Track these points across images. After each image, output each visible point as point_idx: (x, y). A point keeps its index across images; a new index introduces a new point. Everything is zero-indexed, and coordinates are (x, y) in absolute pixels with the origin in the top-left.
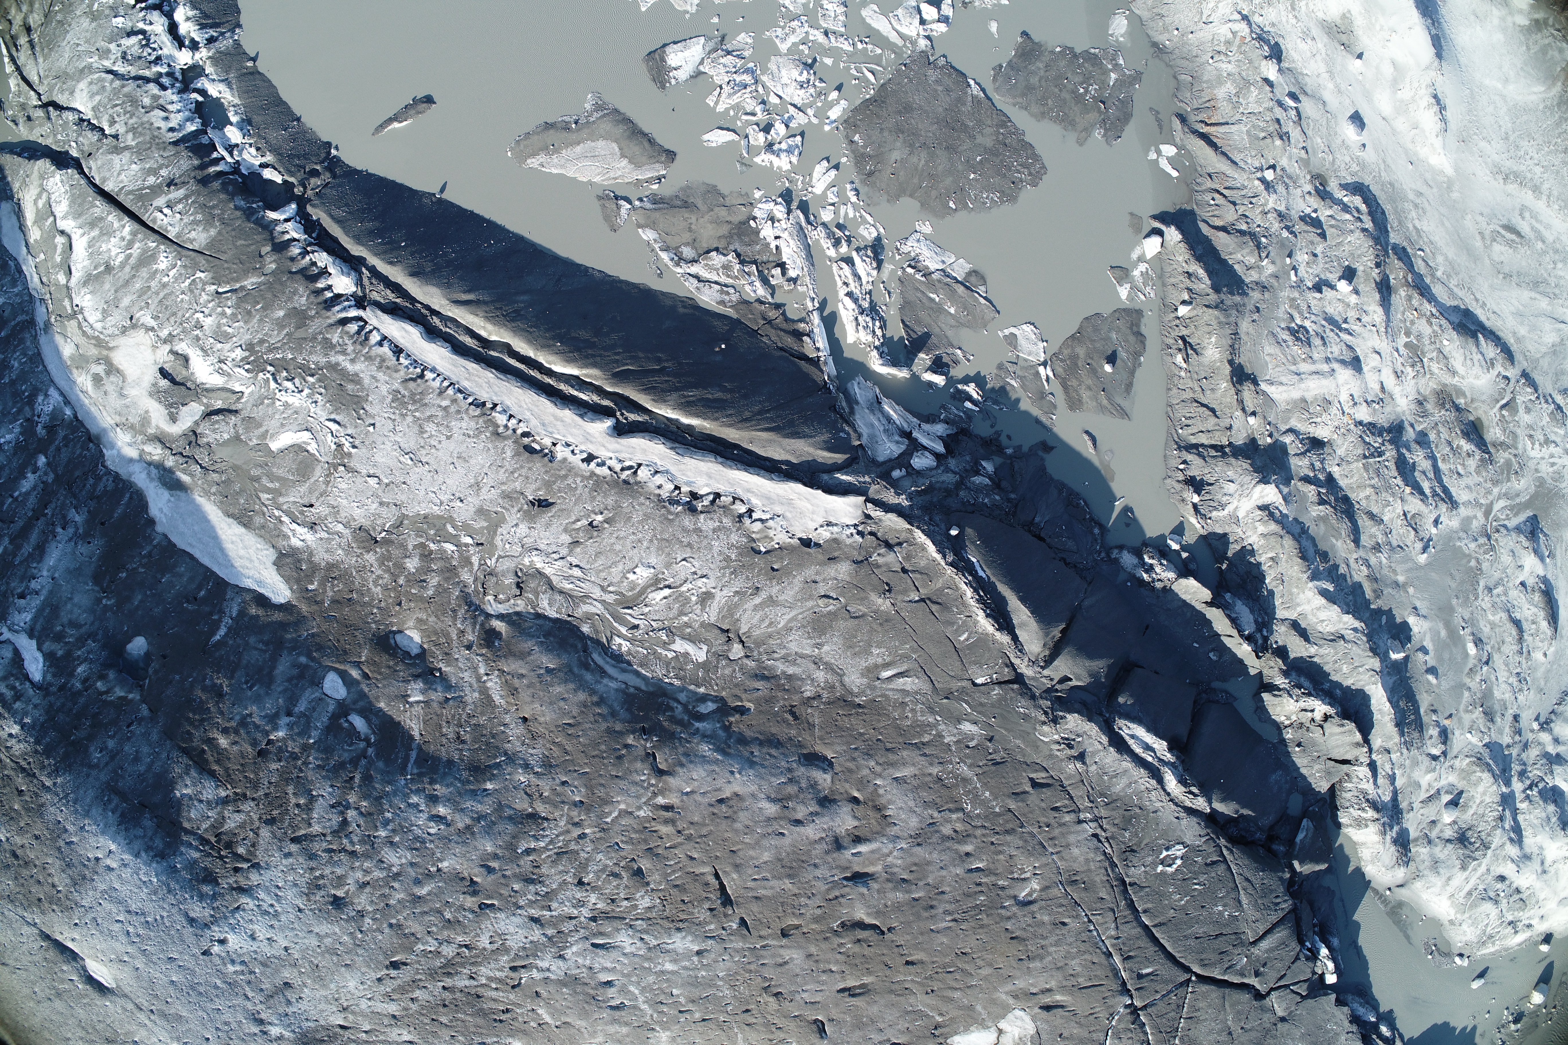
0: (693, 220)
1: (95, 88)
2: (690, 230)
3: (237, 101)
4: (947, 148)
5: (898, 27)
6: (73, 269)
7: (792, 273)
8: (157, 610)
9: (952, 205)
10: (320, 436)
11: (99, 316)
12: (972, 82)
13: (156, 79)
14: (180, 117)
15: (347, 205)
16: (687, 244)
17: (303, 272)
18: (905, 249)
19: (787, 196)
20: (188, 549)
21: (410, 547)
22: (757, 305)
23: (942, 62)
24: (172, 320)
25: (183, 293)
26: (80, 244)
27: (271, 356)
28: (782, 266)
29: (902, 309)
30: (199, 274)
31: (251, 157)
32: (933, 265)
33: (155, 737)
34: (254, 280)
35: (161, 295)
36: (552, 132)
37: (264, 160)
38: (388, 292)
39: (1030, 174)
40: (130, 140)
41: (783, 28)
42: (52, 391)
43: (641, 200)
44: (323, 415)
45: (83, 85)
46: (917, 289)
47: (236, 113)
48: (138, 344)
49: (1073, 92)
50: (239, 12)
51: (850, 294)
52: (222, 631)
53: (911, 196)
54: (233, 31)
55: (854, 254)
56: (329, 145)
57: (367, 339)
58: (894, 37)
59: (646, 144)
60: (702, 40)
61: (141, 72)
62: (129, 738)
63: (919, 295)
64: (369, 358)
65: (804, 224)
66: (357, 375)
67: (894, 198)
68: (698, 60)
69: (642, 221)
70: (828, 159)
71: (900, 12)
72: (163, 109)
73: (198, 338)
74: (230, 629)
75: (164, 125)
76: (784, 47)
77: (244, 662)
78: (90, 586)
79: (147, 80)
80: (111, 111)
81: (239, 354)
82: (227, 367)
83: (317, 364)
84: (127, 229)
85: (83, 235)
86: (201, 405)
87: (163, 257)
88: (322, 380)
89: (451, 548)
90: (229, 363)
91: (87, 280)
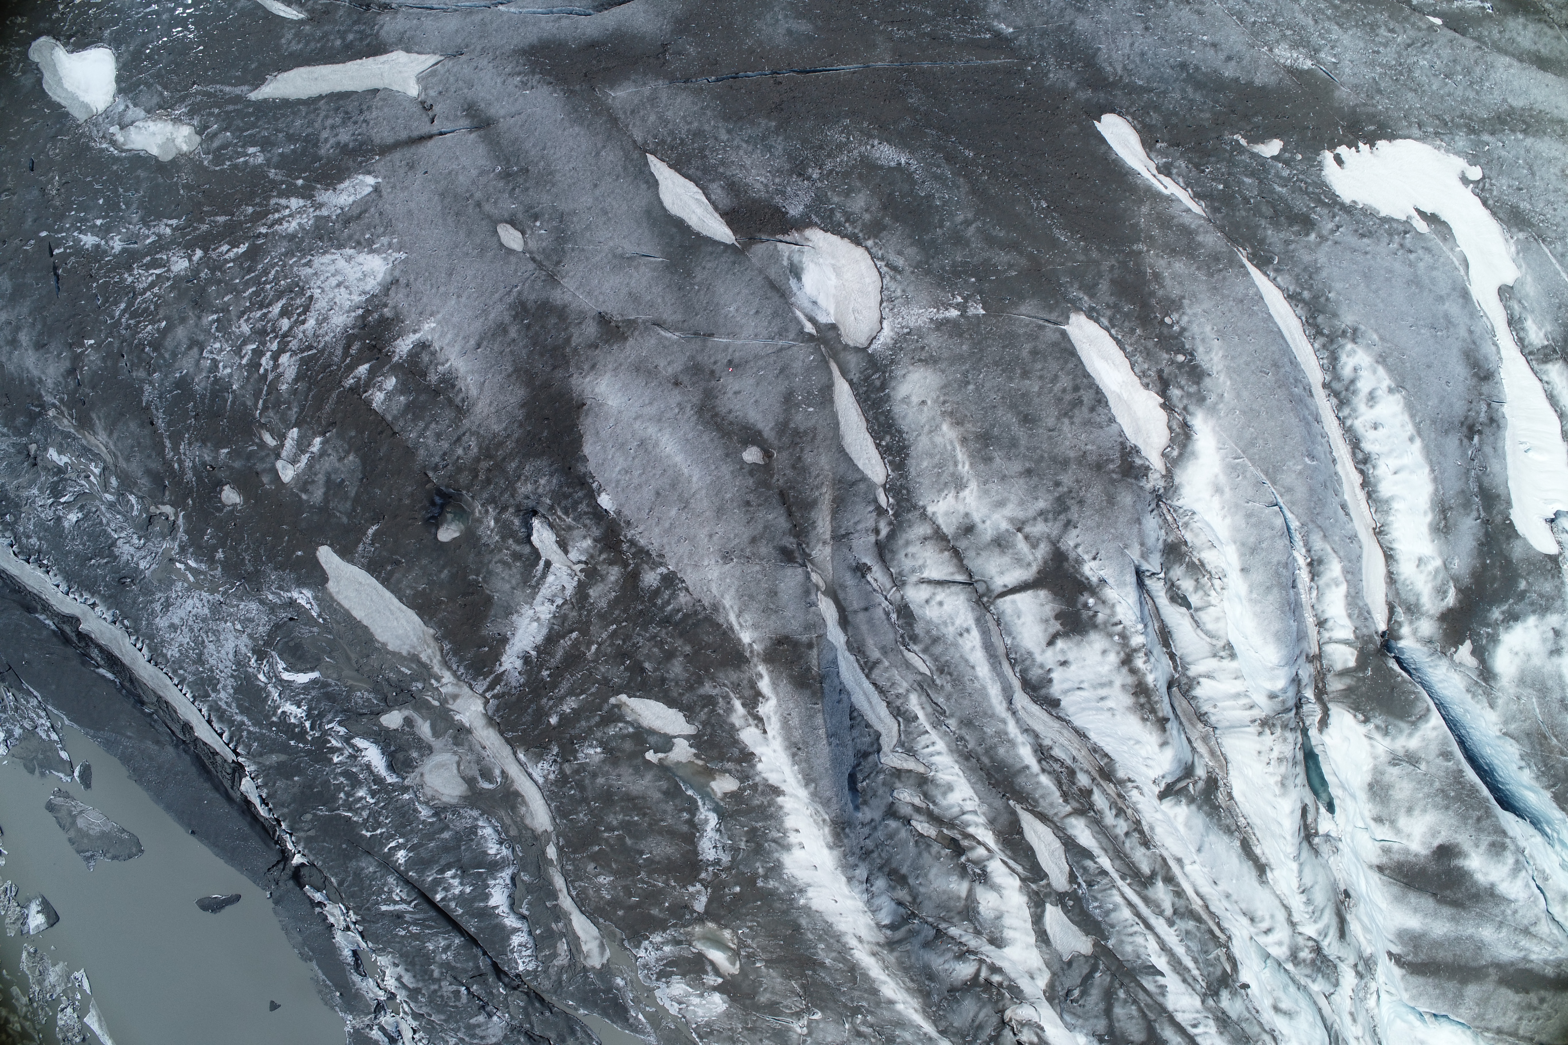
1: (478, 1032)
6: (508, 882)
8: (424, 562)
11: (480, 833)
20: (404, 608)
21: (219, 569)
24: (399, 804)
26: (496, 901)
33: (422, 452)
42: (541, 781)
45: (493, 1040)
52: (370, 532)
56: (273, 902)
62: (445, 454)
74: (365, 534)
77: (348, 503)
78: (496, 596)
80: (460, 1003)
82: (348, 751)
83: (271, 730)
84: (438, 897)
85: (497, 907)
86: (380, 725)
87: (402, 861)
88: (267, 717)
89: (192, 563)
90: (346, 753)
91: (494, 866)
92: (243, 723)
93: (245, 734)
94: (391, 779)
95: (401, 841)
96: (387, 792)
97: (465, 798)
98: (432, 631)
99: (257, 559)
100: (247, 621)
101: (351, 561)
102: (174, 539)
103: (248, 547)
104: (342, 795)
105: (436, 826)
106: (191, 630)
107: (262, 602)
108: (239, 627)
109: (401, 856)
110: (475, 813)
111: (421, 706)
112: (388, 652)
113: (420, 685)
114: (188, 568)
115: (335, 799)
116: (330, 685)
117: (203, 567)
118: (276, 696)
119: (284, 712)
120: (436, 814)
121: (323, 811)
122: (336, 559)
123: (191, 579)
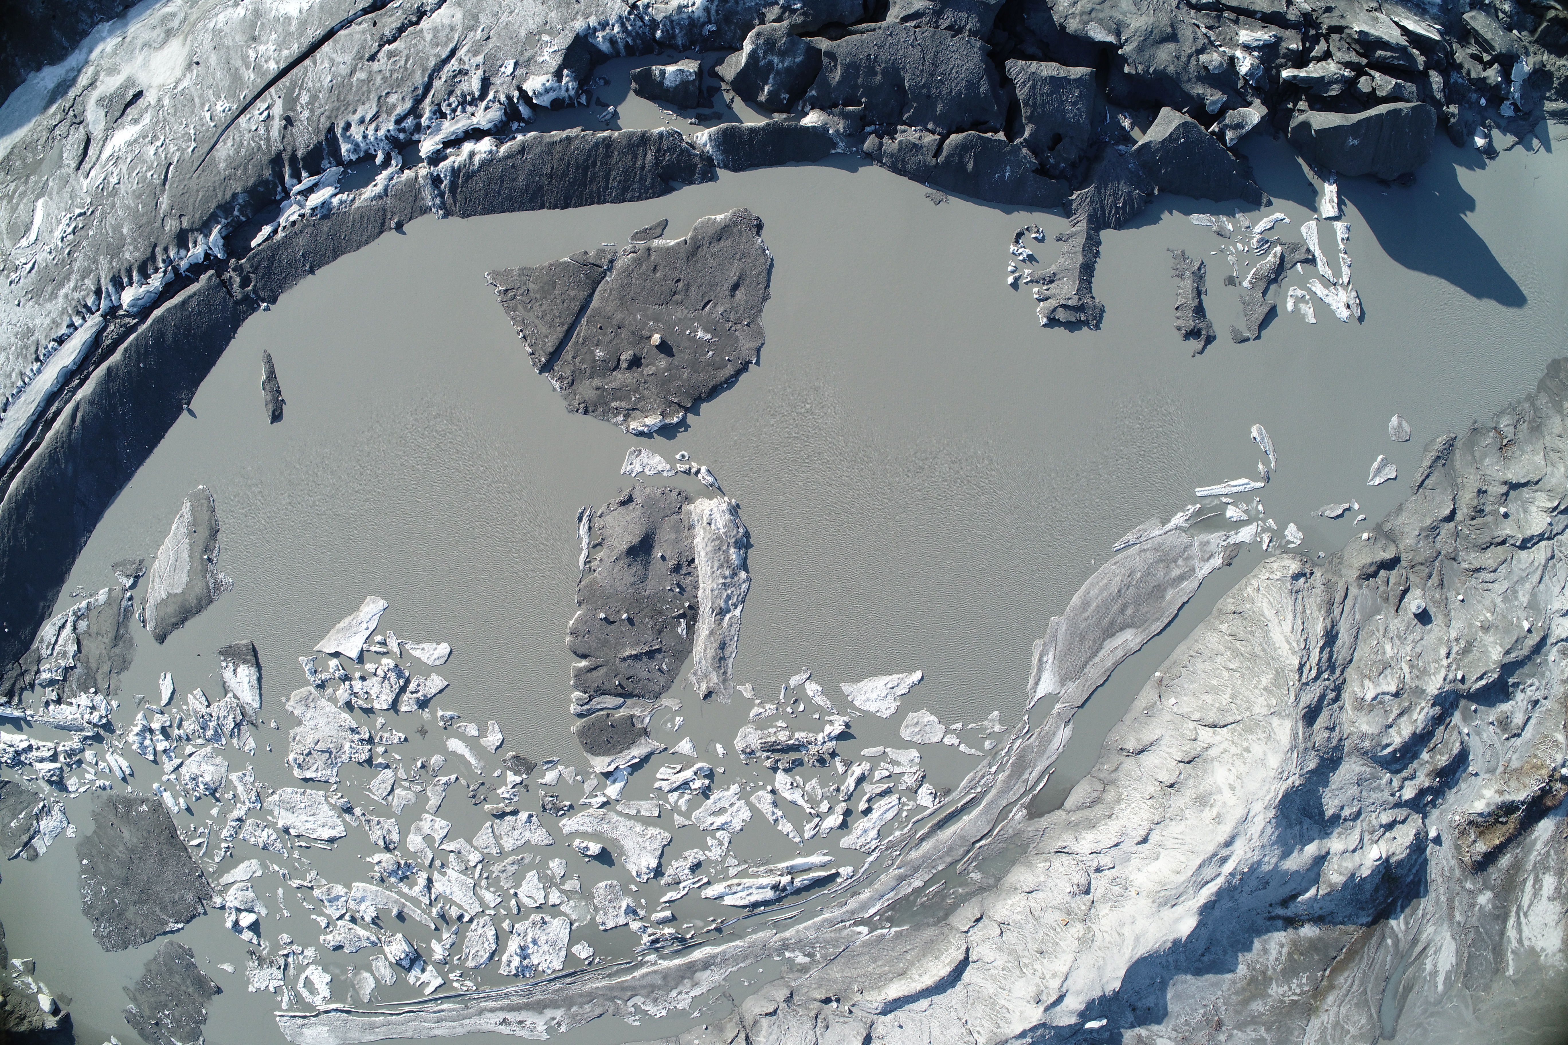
0: (106, 641)
1: (444, 34)
2: (98, 634)
3: (357, 203)
4: (127, 879)
5: (235, 887)
7: (51, 707)
9: (85, 862)
10: (28, 251)
11: (220, 25)
12: (180, 926)
13: (415, 111)
14: (359, 138)
15: (199, 313)
16: (89, 626)
17: (153, 257)
18: (56, 808)
19: (108, 727)
22: (35, 668)
23: (200, 910)
24: (171, 111)
25: (187, 125)
27: (98, 213)
28: (59, 701)
29: (17, 785)
30: (194, 144)
31: (291, 213)
32: (43, 823)
34: (163, 206)
35: (197, 100)
36: (207, 534)
37: (280, 229)
38: (109, 342)
39: (103, 937)
40: (361, 75)
41: (253, 783)
43: (131, 598)
44: (39, 258)
46: (29, 804)
47: (342, 202)
48: (173, 69)
49: (166, 1005)
50: (464, 216)
51: (30, 747)
53: (95, 832)
54: (443, 206)
55: (58, 765)
56: (273, 300)
57: (78, 313)
58: (227, 878)
59: (174, 620)
60: (256, 705)
61: (432, 93)
63: (25, 804)
64: (64, 311)
65: (84, 733)
66: (56, 298)
67: (96, 817)
68: (239, 694)
69: (114, 594)
70: (132, 775)
71: (251, 894)
72: (375, 117)
73: (145, 137)
75: (354, 119)
76: (234, 777)
79: (418, 101)
80: (405, 54)
81: (114, 180)
84: (273, 67)
88: (63, 262)
90: (112, 168)
94: (147, 119)
95: (206, 108)
96: (157, 123)
97: (185, 38)
104: (149, 174)
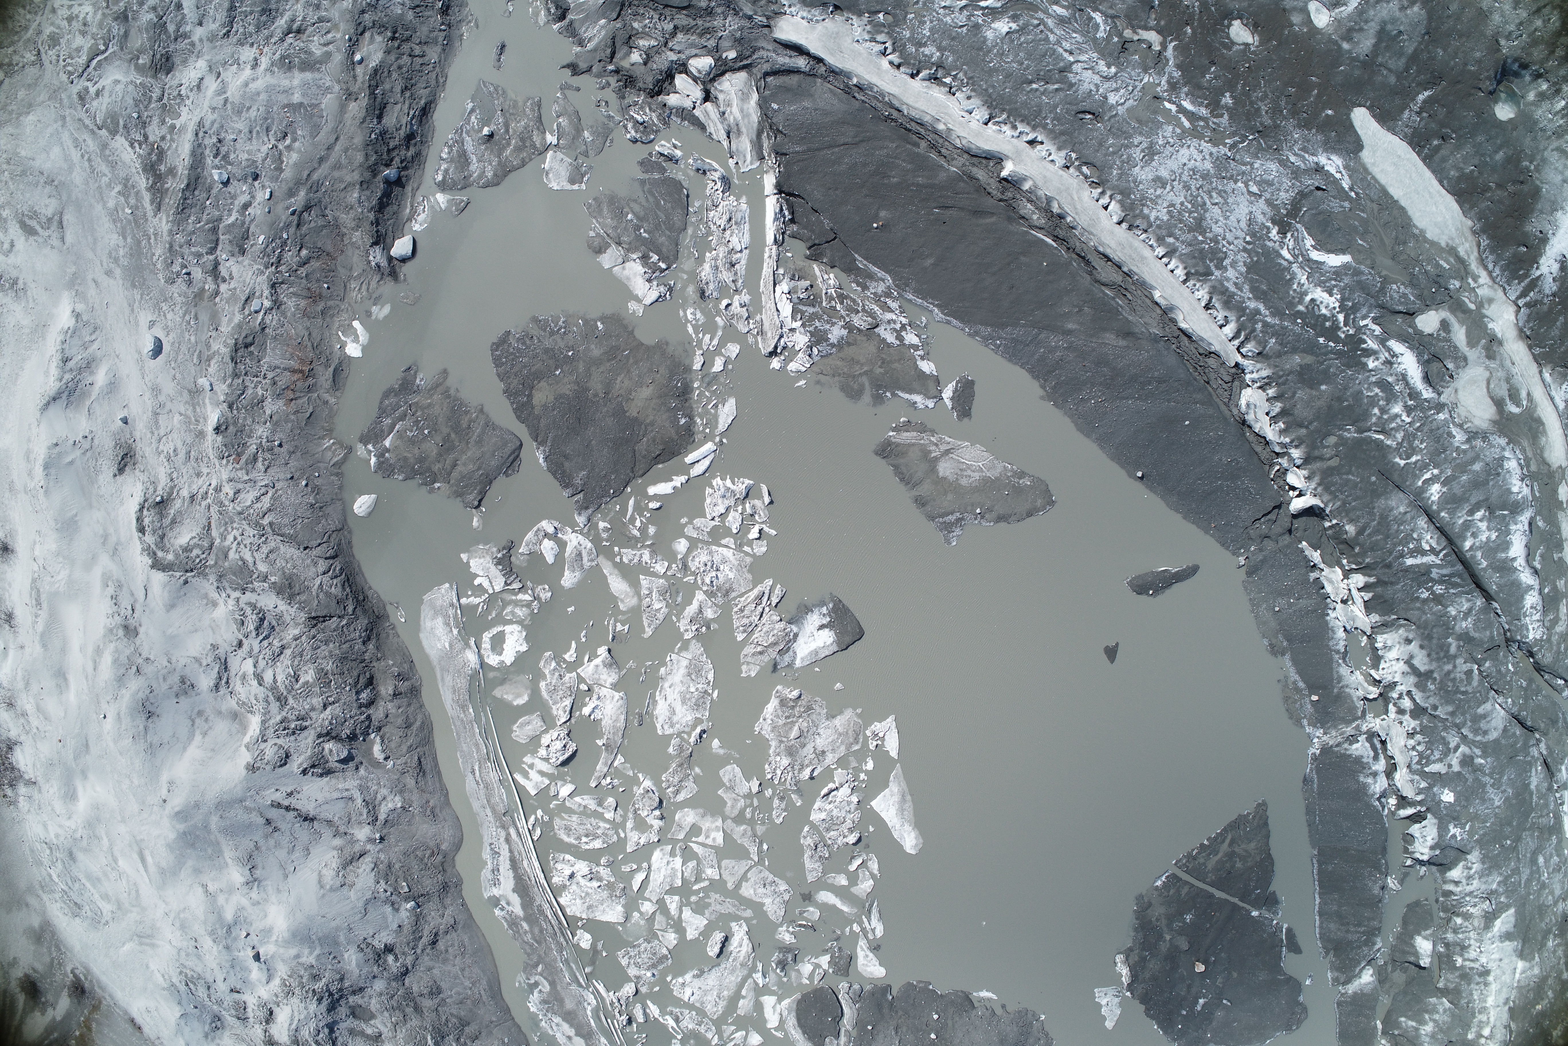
1: (1483, 725)
6: (1527, 527)
8: (1480, 138)
10: (1300, 250)
17: (1295, 426)
20: (1444, 192)
21: (1226, 116)
24: (1434, 426)
25: (1420, 450)
26: (1517, 549)
27: (1339, 347)
30: (1401, 463)
32: (636, 267)
33: (1495, 18)
34: (1347, 435)
35: (1443, 457)
42: (1561, 406)
45: (1494, 735)
48: (1471, 415)
52: (1421, 98)
53: (642, 344)
62: (1521, 24)
66: (1256, 297)
67: (661, 347)
73: (1410, 396)
74: (1413, 99)
77: (1403, 60)
78: (1544, 188)
80: (1470, 689)
81: (1371, 363)
82: (1384, 355)
83: (1294, 323)
84: (1467, 544)
85: (1514, 559)
86: (1415, 328)
87: (1435, 498)
88: (1291, 305)
89: (1187, 105)
90: (1382, 358)
91: (1516, 508)
92: (1257, 312)
93: (1259, 326)
94: (1427, 394)
95: (1436, 472)
96: (1423, 410)
97: (1495, 422)
98: (1470, 223)
99: (1276, 111)
100: (1263, 183)
101: (1392, 130)
102: (1161, 73)
103: (1266, 96)
104: (1376, 411)
105: (1470, 455)
106: (1187, 187)
107: (1284, 163)
108: (1254, 189)
109: (1435, 491)
110: (1503, 441)
111: (1458, 308)
112: (1426, 240)
113: (1457, 284)
114: (1182, 110)
115: (1367, 415)
116: (1362, 273)
117: (1204, 112)
118: (1304, 279)
119: (1313, 300)
120: (1468, 441)
121: (1351, 433)
122: (1374, 125)
123: (1187, 124)
